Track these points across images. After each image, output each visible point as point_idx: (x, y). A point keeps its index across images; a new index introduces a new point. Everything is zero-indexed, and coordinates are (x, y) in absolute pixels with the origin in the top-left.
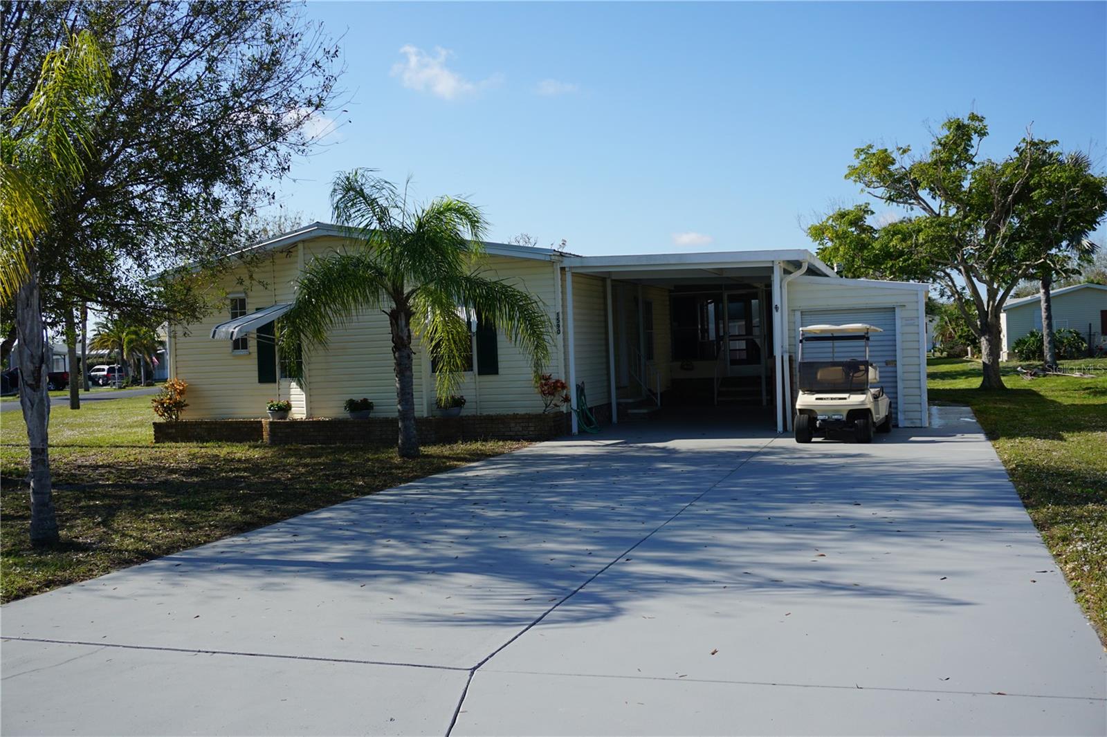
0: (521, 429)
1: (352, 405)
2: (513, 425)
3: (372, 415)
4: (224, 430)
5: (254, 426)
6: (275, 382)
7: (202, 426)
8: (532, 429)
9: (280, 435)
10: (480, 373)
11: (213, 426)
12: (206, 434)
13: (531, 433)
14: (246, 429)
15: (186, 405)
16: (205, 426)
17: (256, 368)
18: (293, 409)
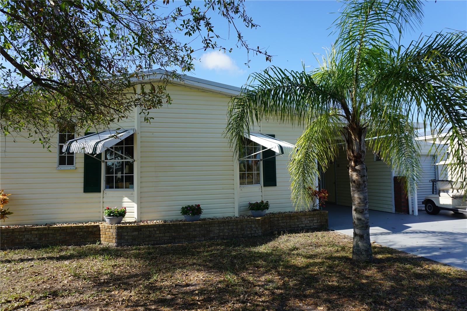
0: (309, 222)
1: (186, 210)
2: (304, 220)
3: (202, 216)
4: (58, 235)
5: (90, 230)
6: (100, 191)
7: (33, 232)
8: (316, 221)
9: (126, 238)
10: (265, 185)
11: (45, 232)
12: (36, 239)
13: (315, 224)
14: (82, 233)
15: (9, 213)
16: (36, 233)
17: (82, 180)
18: (127, 213)
